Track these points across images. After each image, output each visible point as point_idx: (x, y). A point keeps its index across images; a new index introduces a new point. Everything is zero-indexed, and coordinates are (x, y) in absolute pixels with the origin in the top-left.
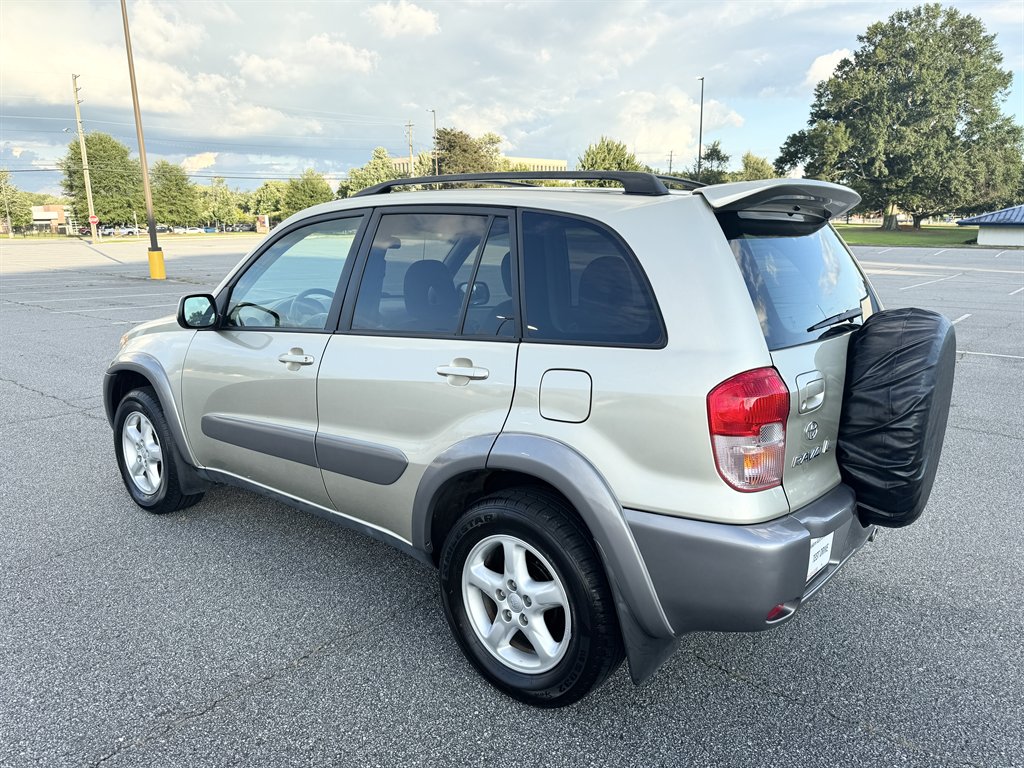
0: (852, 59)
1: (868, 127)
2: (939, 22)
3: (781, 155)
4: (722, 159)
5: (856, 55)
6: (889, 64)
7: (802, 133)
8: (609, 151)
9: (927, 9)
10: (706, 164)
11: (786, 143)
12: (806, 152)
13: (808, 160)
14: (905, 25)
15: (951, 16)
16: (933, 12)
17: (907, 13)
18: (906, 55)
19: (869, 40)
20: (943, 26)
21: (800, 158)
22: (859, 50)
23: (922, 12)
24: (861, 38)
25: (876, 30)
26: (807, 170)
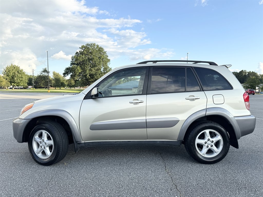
0: (79, 52)
1: (84, 67)
2: (96, 47)
3: (64, 72)
4: (48, 72)
5: (79, 51)
6: (87, 54)
7: (69, 68)
8: (14, 68)
9: (93, 44)
10: (44, 73)
11: (65, 69)
12: (71, 72)
13: (71, 74)
14: (89, 47)
15: (98, 46)
16: (94, 44)
17: (89, 44)
18: (91, 53)
19: (82, 49)
20: (96, 48)
21: (69, 73)
22: (80, 50)
23: (92, 44)
24: (80, 48)
25: (83, 47)
26: (71, 76)
